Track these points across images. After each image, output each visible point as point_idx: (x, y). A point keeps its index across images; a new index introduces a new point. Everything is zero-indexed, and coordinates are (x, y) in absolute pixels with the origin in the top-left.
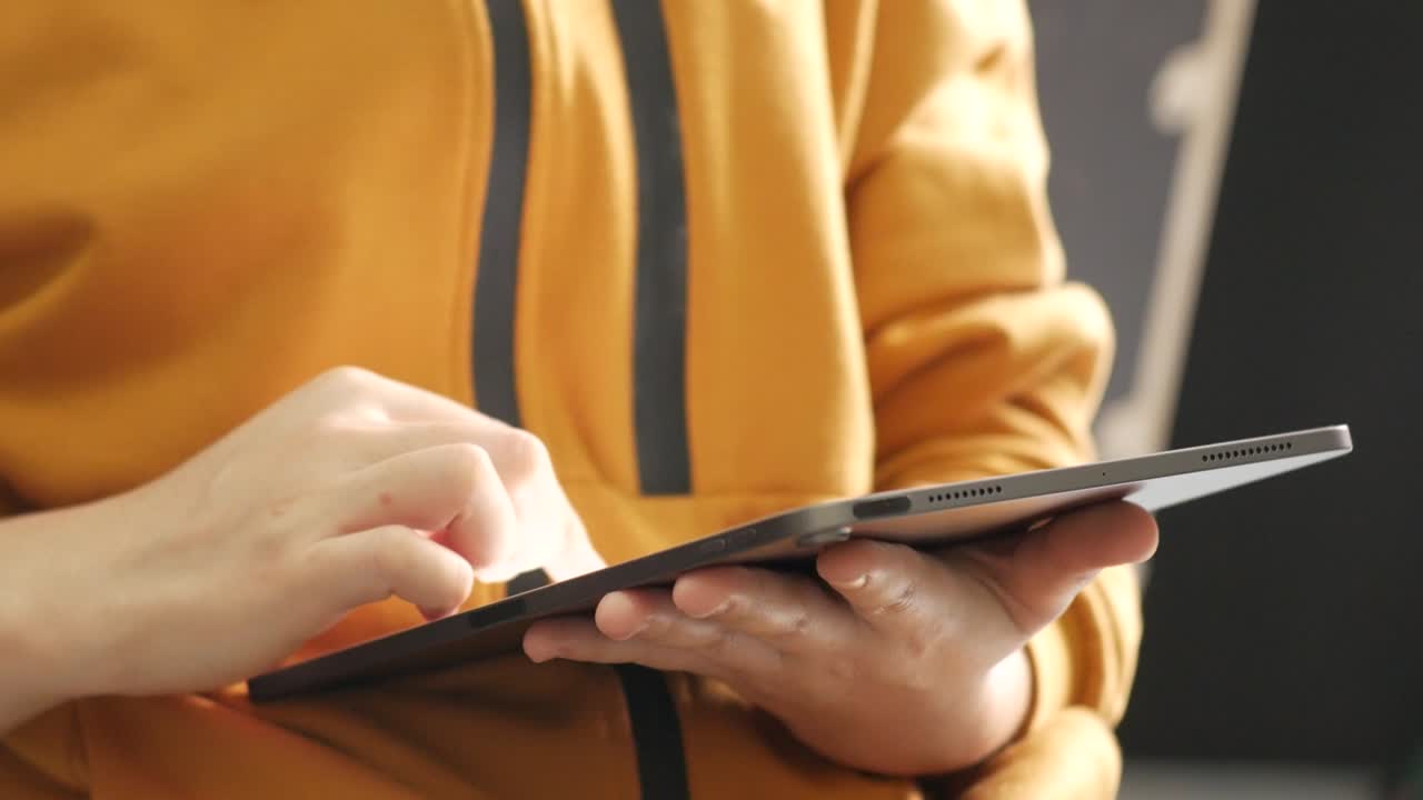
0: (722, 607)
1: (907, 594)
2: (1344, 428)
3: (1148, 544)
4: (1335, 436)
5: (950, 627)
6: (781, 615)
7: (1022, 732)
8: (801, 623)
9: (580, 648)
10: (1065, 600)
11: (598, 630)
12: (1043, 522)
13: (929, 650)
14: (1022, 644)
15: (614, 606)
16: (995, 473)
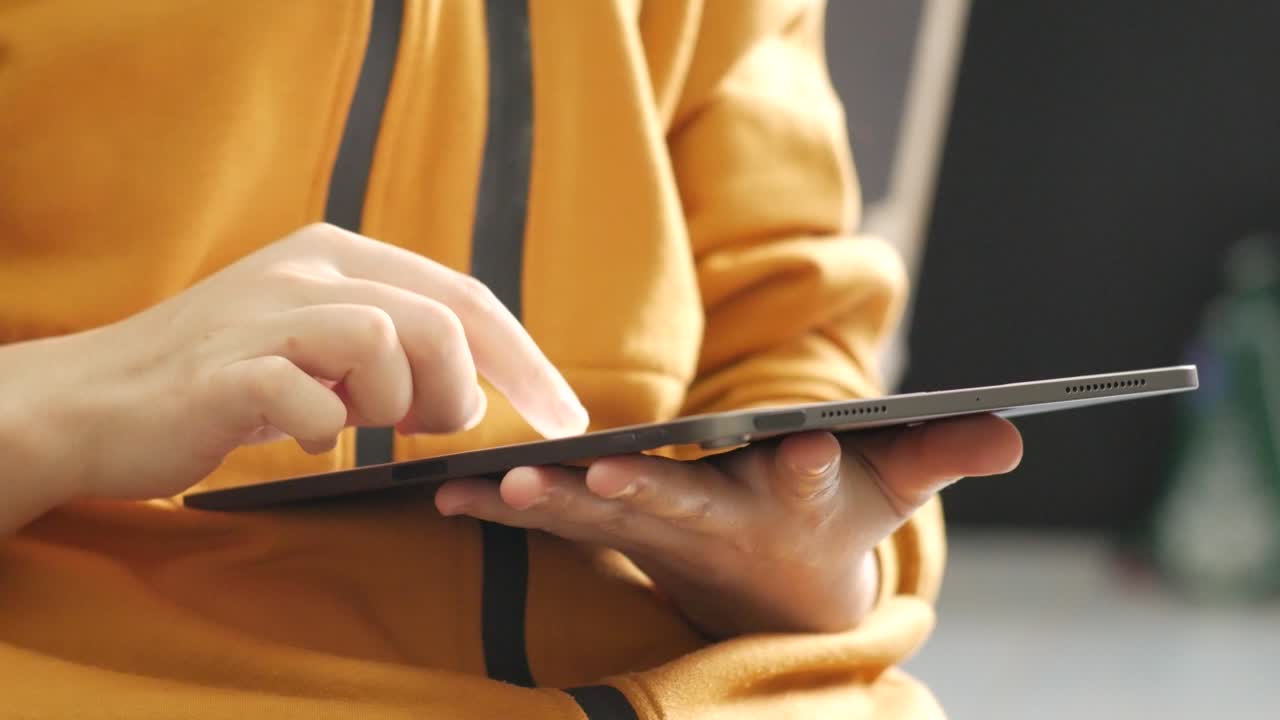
0: (629, 490)
2: (1192, 368)
4: (1186, 375)
6: (686, 500)
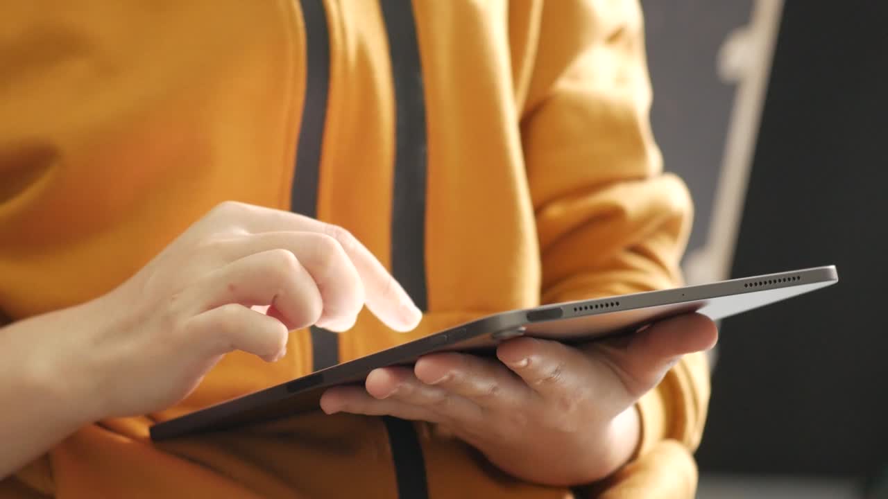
0: (445, 377)
1: (556, 371)
2: (833, 267)
3: (711, 339)
4: (827, 271)
5: (587, 393)
6: (482, 384)
7: (635, 456)
8: (494, 389)
9: (356, 405)
10: (661, 375)
11: (367, 393)
12: (645, 327)
13: (573, 408)
14: (634, 402)
15: (378, 378)
16: (615, 294)
